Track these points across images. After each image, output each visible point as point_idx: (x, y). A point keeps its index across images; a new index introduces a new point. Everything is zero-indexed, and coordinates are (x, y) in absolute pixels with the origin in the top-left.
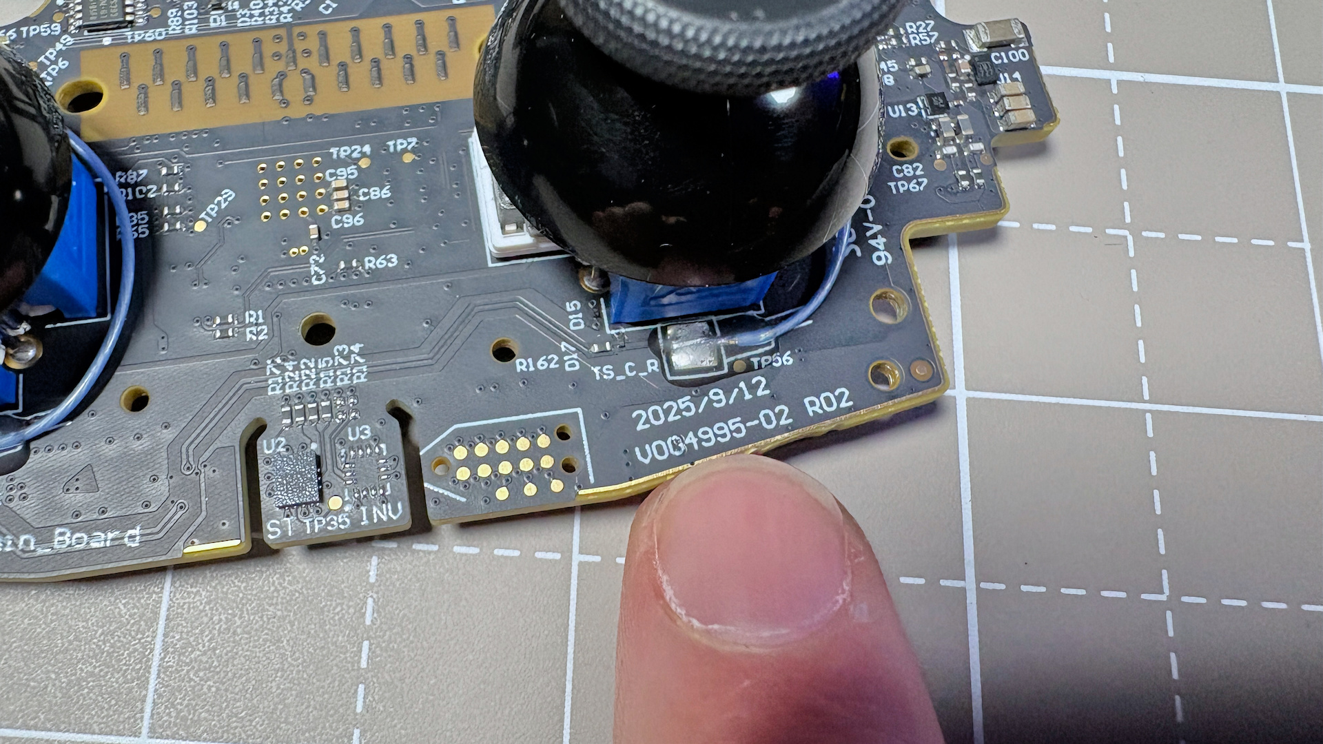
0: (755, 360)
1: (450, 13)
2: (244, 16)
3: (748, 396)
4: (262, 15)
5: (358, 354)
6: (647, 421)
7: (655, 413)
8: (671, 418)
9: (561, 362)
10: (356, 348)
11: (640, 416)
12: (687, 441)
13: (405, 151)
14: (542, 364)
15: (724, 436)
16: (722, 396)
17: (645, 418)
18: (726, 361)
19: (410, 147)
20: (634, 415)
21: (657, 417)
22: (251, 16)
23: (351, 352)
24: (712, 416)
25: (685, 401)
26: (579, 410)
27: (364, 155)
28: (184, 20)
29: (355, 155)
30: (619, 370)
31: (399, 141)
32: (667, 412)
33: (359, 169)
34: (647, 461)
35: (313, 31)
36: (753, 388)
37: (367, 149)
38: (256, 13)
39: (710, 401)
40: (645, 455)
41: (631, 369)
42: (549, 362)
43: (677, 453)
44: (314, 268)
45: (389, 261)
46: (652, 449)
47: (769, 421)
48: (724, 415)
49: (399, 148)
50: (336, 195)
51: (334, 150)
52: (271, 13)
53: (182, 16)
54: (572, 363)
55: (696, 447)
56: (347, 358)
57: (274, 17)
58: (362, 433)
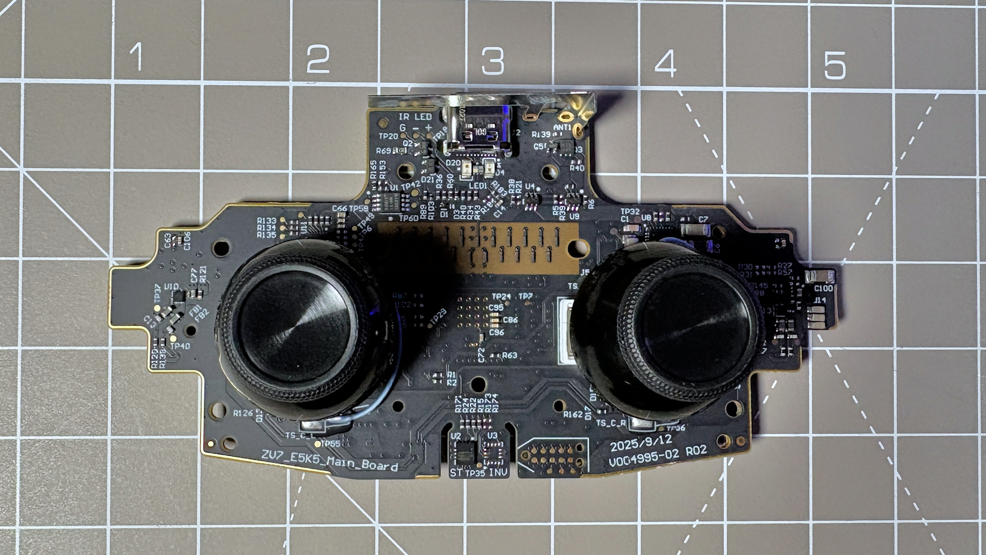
0: (669, 428)
1: (557, 225)
2: (457, 213)
3: (662, 443)
4: (466, 214)
5: (495, 399)
6: (616, 448)
7: (621, 445)
8: (627, 448)
9: (584, 415)
10: (495, 396)
11: (614, 445)
12: (632, 459)
13: (526, 299)
14: (575, 415)
15: (648, 459)
16: (651, 441)
17: (616, 446)
18: (656, 426)
19: (529, 298)
20: (611, 444)
21: (621, 447)
22: (461, 214)
23: (492, 397)
24: (645, 450)
25: (634, 441)
26: (588, 439)
27: (507, 299)
28: (428, 212)
29: (504, 299)
30: (608, 423)
31: (525, 294)
32: (626, 445)
33: (504, 306)
34: (613, 466)
35: (489, 225)
36: (665, 439)
37: (509, 296)
38: (463, 212)
39: (645, 443)
40: (613, 462)
41: (614, 423)
42: (578, 414)
43: (627, 464)
44: (479, 354)
45: (513, 355)
46: (616, 461)
47: (669, 455)
48: (650, 450)
49: (524, 297)
50: (492, 320)
51: (494, 295)
52: (470, 214)
53: (427, 209)
54: (588, 417)
55: (635, 462)
56: (491, 400)
57: (471, 216)
58: (494, 435)
